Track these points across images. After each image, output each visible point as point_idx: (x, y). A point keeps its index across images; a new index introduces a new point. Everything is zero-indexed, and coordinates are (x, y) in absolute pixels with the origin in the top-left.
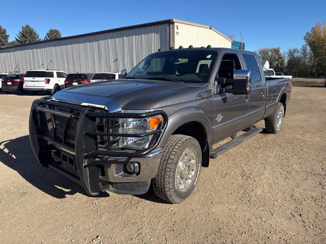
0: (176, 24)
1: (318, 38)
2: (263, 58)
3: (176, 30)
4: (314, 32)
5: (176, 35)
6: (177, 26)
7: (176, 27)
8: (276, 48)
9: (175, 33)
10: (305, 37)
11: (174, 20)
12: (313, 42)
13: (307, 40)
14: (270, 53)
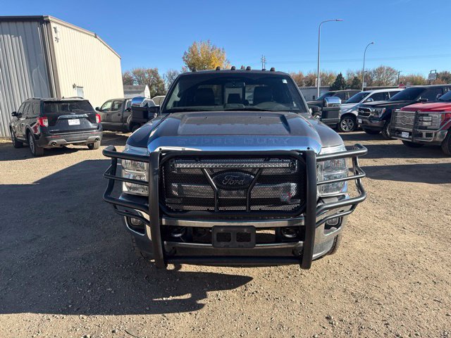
0: (53, 25)
1: (198, 60)
2: (140, 82)
3: (54, 35)
4: (193, 53)
5: (55, 42)
6: (55, 28)
7: (53, 30)
8: (153, 69)
9: (54, 39)
10: (183, 58)
11: (50, 18)
12: (193, 64)
13: (186, 61)
14: (147, 75)
